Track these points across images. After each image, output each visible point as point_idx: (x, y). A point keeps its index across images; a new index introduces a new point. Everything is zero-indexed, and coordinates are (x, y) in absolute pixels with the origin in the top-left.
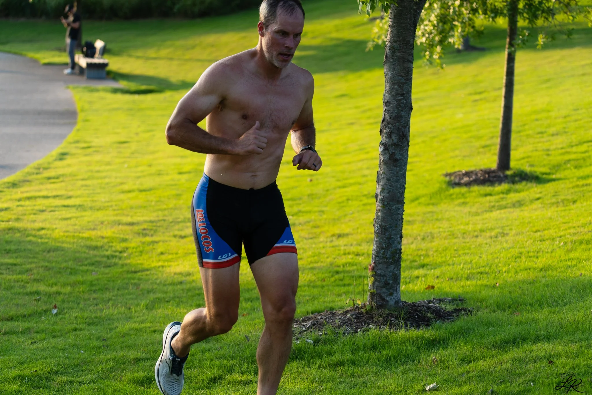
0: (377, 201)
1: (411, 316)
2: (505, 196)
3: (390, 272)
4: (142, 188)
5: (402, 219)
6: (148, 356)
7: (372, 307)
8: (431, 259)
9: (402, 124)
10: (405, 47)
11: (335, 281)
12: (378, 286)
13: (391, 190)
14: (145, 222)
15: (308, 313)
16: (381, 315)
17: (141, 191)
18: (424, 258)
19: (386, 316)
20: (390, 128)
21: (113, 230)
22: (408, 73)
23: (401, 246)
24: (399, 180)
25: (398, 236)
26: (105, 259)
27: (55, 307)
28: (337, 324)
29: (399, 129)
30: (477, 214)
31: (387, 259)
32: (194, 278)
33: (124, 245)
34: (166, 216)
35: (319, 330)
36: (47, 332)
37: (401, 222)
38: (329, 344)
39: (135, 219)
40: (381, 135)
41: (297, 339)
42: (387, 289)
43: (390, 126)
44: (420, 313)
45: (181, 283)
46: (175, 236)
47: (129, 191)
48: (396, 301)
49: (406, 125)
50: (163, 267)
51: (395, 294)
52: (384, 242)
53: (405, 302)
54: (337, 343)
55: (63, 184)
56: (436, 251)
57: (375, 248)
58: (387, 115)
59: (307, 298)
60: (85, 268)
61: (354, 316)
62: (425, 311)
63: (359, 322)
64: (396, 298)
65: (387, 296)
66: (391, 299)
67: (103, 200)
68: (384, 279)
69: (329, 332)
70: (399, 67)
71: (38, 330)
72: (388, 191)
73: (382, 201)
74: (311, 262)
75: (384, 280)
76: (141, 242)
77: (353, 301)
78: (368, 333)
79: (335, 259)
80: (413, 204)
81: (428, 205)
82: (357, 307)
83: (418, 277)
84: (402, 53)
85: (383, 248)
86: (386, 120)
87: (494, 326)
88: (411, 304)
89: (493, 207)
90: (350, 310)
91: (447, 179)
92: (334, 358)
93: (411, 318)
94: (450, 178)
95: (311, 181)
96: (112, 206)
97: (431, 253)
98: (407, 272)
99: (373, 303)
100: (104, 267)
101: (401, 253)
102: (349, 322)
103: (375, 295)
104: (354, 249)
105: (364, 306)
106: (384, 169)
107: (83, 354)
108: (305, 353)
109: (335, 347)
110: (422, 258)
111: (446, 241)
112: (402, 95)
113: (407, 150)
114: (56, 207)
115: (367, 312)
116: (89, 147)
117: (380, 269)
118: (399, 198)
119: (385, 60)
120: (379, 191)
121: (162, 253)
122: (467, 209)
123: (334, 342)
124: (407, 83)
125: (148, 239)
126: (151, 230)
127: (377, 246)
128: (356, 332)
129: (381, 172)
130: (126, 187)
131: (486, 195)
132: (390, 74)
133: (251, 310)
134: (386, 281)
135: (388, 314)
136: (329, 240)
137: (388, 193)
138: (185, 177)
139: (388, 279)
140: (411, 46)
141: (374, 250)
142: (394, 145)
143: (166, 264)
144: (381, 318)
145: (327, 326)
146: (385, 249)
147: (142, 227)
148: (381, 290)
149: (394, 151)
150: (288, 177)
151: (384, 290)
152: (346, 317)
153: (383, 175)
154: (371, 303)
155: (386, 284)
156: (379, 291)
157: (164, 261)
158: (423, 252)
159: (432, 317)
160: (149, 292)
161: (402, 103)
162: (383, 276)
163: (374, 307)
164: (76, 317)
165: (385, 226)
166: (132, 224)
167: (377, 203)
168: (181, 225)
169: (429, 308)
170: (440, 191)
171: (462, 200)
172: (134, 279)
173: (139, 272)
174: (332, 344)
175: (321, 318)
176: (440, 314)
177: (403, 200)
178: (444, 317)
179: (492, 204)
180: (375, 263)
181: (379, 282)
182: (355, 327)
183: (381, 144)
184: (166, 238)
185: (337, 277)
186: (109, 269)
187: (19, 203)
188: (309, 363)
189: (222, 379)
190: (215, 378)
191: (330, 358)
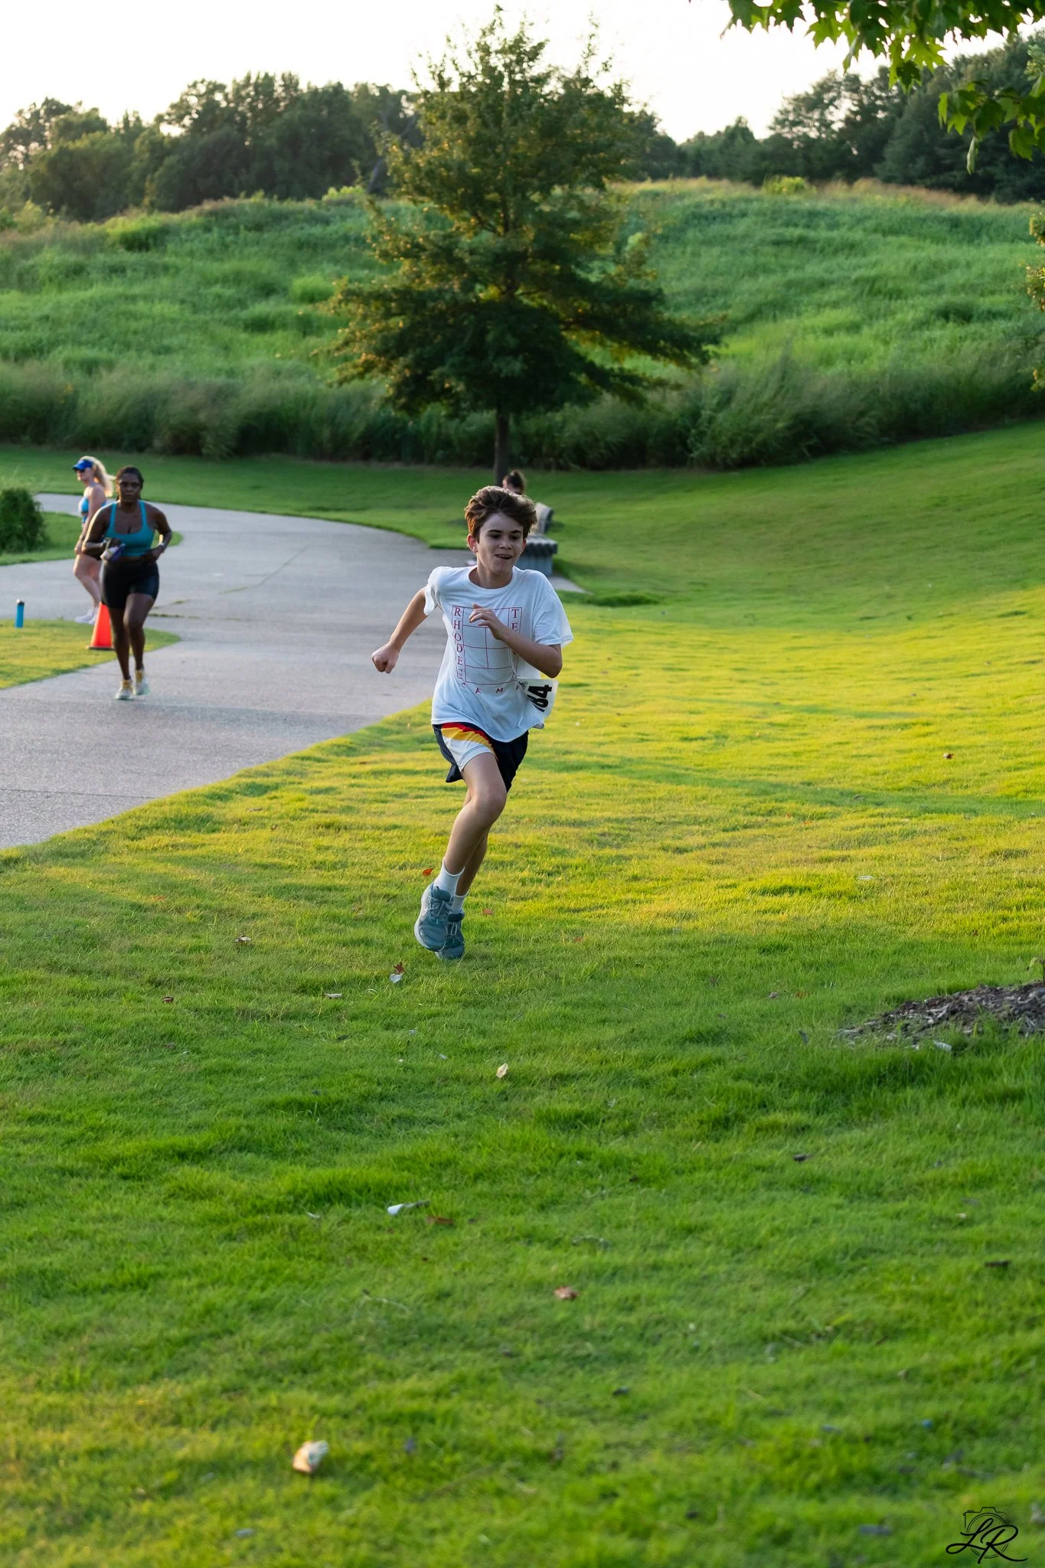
14: (609, 820)
15: (940, 991)
17: (602, 767)
21: (538, 834)
26: (516, 886)
27: (400, 968)
28: (1004, 1014)
32: (699, 924)
34: (648, 812)
35: (964, 1025)
36: (375, 1016)
38: (988, 1053)
39: (585, 816)
41: (915, 1042)
45: (670, 932)
50: (634, 902)
54: (1005, 1051)
59: (939, 964)
69: (987, 1029)
71: (356, 1012)
74: (948, 899)
76: (593, 856)
79: (998, 894)
90: (1037, 985)
92: (998, 1084)
95: (949, 757)
96: (541, 791)
100: (512, 900)
102: (1032, 1011)
107: (444, 1062)
108: (932, 1070)
109: (1001, 1060)
114: (427, 789)
121: (635, 878)
123: (997, 1049)
125: (608, 852)
126: (618, 835)
133: (815, 985)
136: (985, 861)
138: (694, 745)
143: (642, 897)
145: (981, 1017)
147: (599, 830)
150: (900, 751)
152: (1026, 998)
157: (639, 892)
164: (440, 991)
166: (575, 824)
168: (679, 828)
172: (571, 923)
173: (583, 910)
174: (993, 1055)
175: (970, 1000)
184: (646, 852)
185: (1003, 926)
186: (522, 903)
187: (353, 781)
188: (940, 1093)
189: (743, 1120)
190: (727, 1119)
191: (988, 1083)
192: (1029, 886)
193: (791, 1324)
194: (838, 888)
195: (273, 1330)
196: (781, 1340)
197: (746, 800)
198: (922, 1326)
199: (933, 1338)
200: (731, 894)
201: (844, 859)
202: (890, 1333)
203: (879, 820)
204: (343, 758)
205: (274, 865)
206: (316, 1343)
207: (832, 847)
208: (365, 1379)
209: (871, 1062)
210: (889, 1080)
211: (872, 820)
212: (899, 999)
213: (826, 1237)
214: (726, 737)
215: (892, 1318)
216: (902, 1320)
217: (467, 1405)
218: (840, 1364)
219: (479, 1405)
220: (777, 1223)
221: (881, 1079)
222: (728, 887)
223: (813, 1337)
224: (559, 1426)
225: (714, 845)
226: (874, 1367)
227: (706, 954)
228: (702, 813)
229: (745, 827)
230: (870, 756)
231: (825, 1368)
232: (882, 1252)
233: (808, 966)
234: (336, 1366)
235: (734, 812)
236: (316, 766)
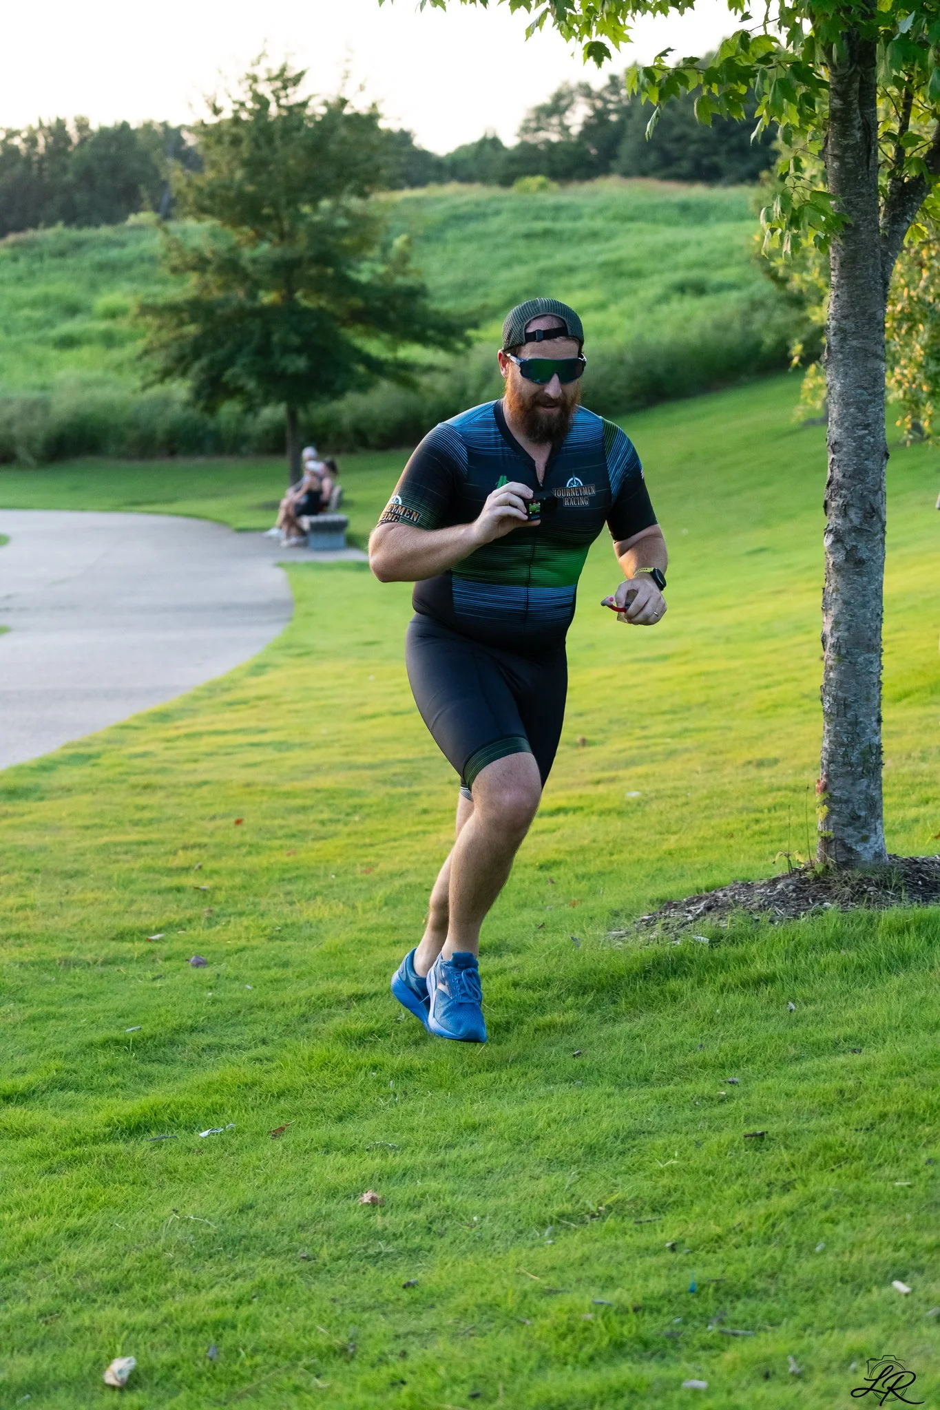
0: (824, 650)
1: (908, 881)
3: (859, 793)
4: (396, 709)
5: (880, 683)
7: (827, 867)
9: (867, 486)
10: (866, 327)
11: (753, 836)
12: (835, 824)
13: (853, 624)
14: (401, 761)
15: (698, 890)
16: (845, 882)
17: (395, 714)
18: (927, 788)
19: (857, 884)
20: (845, 497)
22: (874, 381)
23: (879, 739)
24: (868, 602)
25: (873, 719)
26: (317, 827)
28: (755, 906)
29: (861, 498)
31: (852, 766)
33: (355, 801)
35: (720, 918)
36: (187, 956)
37: (877, 689)
38: (742, 943)
39: (380, 759)
40: (825, 513)
41: (677, 937)
42: (855, 829)
43: (843, 492)
44: (927, 876)
47: (373, 716)
48: (875, 854)
49: (875, 488)
50: (424, 832)
51: (872, 840)
52: (844, 733)
53: (894, 856)
54: (758, 940)
55: (255, 711)
57: (825, 745)
58: (836, 471)
59: (698, 866)
60: (277, 843)
61: (791, 887)
63: (801, 899)
64: (876, 846)
65: (856, 843)
66: (865, 849)
67: (324, 732)
68: (847, 808)
69: (740, 919)
70: (855, 369)
71: (170, 953)
72: (846, 627)
73: (836, 647)
74: (706, 807)
76: (387, 794)
77: (788, 856)
78: (820, 917)
80: (899, 705)
82: (796, 870)
84: (861, 341)
85: (842, 745)
86: (834, 482)
88: (906, 860)
90: (783, 877)
92: (752, 970)
93: (910, 887)
96: (338, 740)
99: (828, 859)
100: (314, 840)
101: (880, 754)
102: (783, 900)
103: (830, 842)
105: (810, 866)
106: (835, 582)
107: (250, 992)
108: (691, 962)
109: (754, 948)
112: (865, 427)
113: (882, 542)
114: (235, 746)
115: (817, 878)
117: (839, 789)
118: (869, 641)
120: (827, 628)
121: (425, 811)
123: (751, 938)
124: (874, 401)
125: (400, 790)
127: (830, 742)
128: (796, 917)
129: (830, 590)
130: (368, 710)
132: (839, 386)
133: (587, 894)
134: (853, 811)
135: (860, 880)
136: (740, 771)
137: (848, 630)
139: (856, 807)
141: (826, 749)
142: (854, 532)
144: (847, 889)
145: (736, 909)
146: (846, 746)
147: (392, 771)
148: (843, 831)
149: (853, 544)
151: (850, 830)
152: (774, 890)
153: (834, 596)
154: (824, 860)
155: (852, 818)
156: (839, 834)
157: (428, 824)
160: (392, 876)
161: (866, 443)
162: (847, 802)
163: (831, 866)
165: (845, 699)
166: (370, 767)
167: (826, 654)
174: (746, 944)
175: (725, 895)
177: (878, 645)
180: (827, 776)
181: (839, 814)
182: (792, 908)
183: (828, 531)
185: (756, 828)
186: (323, 842)
187: (169, 745)
188: (701, 982)
189: (522, 1023)
190: (508, 1023)
191: (744, 969)
192: (779, 789)
193: (568, 1207)
194: (607, 805)
195: (87, 1253)
196: (558, 1222)
198: (687, 1198)
199: (697, 1209)
201: (612, 780)
202: (658, 1208)
203: (644, 742)
204: (158, 724)
205: (95, 825)
206: (127, 1263)
207: (603, 769)
208: (172, 1293)
209: (636, 960)
210: (655, 975)
211: (638, 743)
212: (661, 901)
213: (599, 1123)
215: (660, 1191)
216: (669, 1194)
217: (266, 1311)
218: (611, 1241)
219: (279, 1308)
220: (553, 1114)
221: (645, 974)
223: (587, 1217)
224: (352, 1321)
226: (642, 1240)
230: (635, 686)
231: (598, 1245)
232: (650, 1133)
233: (580, 878)
234: (145, 1283)
236: (134, 734)
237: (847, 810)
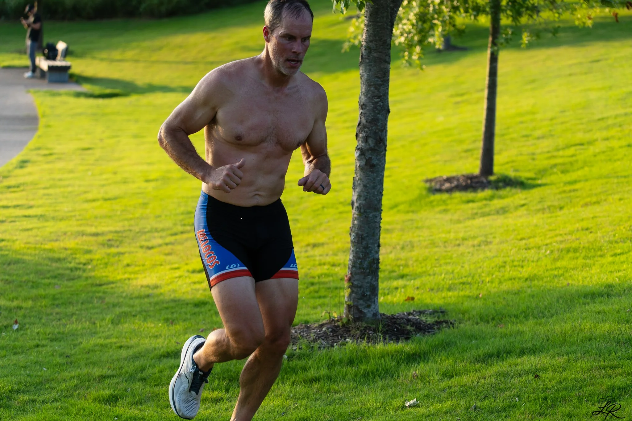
0: (353, 209)
1: (390, 329)
2: (488, 202)
3: (367, 283)
4: (107, 196)
5: (380, 227)
6: (114, 373)
7: (349, 320)
8: (411, 269)
9: (378, 127)
10: (382, 47)
11: (310, 293)
12: (354, 298)
13: (368, 197)
14: (111, 232)
16: (358, 328)
17: (106, 200)
18: (404, 268)
19: (364, 329)
20: (367, 132)
21: (76, 241)
22: (385, 74)
23: (379, 256)
24: (376, 186)
25: (376, 245)
26: (68, 272)
27: (16, 322)
28: (312, 338)
29: (375, 133)
30: (459, 221)
31: (364, 269)
32: (162, 291)
33: (88, 256)
34: (131, 226)
35: (293, 345)
36: (8, 348)
37: (379, 230)
38: (304, 359)
39: (100, 229)
40: (357, 139)
42: (364, 301)
43: (366, 130)
44: (400, 326)
45: (148, 296)
46: (142, 247)
47: (94, 200)
48: (374, 313)
49: (383, 128)
50: (129, 279)
51: (373, 306)
52: (361, 252)
53: (384, 314)
54: (312, 358)
55: (24, 193)
56: (416, 261)
57: (351, 257)
58: (363, 119)
60: (47, 281)
61: (330, 330)
62: (405, 323)
63: (335, 336)
64: (374, 310)
65: (364, 308)
66: (369, 311)
67: (66, 209)
68: (361, 290)
69: (304, 346)
70: (375, 68)
72: (364, 198)
73: (358, 208)
75: (361, 292)
76: (106, 253)
77: (329, 313)
78: (344, 347)
79: (309, 269)
80: (392, 212)
81: (408, 212)
82: (333, 320)
83: (397, 288)
84: (379, 54)
85: (359, 258)
86: (362, 124)
87: (476, 339)
88: (389, 316)
89: (476, 214)
90: (326, 324)
91: (428, 185)
92: (309, 374)
93: (390, 331)
94: (431, 184)
96: (75, 216)
97: (410, 263)
98: (385, 283)
99: (350, 316)
100: (67, 280)
101: (379, 263)
102: (325, 336)
103: (352, 307)
104: (329, 259)
105: (340, 319)
106: (360, 175)
107: (46, 372)
109: (310, 362)
110: (401, 268)
111: (427, 250)
112: (379, 97)
113: (385, 155)
115: (343, 326)
116: (51, 154)
117: (357, 280)
118: (376, 205)
119: (360, 61)
120: (355, 198)
121: (128, 265)
122: (448, 217)
123: (309, 356)
124: (384, 85)
125: (113, 250)
126: (116, 240)
127: (354, 256)
128: (332, 346)
129: (357, 178)
130: (90, 196)
131: (468, 202)
132: (366, 75)
134: (363, 292)
135: (365, 327)
136: (304, 249)
137: (365, 200)
138: (152, 184)
139: (365, 290)
140: (387, 45)
141: (351, 260)
142: (371, 150)
143: (132, 276)
144: (358, 332)
145: (301, 341)
146: (362, 259)
147: (107, 238)
148: (358, 302)
149: (370, 156)
151: (361, 302)
152: (321, 330)
153: (359, 182)
154: (347, 316)
155: (363, 296)
156: (356, 303)
157: (131, 273)
158: (403, 262)
159: (412, 330)
160: (114, 306)
161: (379, 106)
162: (360, 287)
163: (351, 320)
164: (38, 333)
165: (362, 235)
166: (96, 235)
167: (354, 211)
168: (148, 235)
169: (409, 320)
170: (420, 198)
171: (443, 207)
172: (99, 292)
173: (104, 284)
174: (307, 359)
175: (296, 332)
176: (420, 327)
177: (380, 207)
178: (424, 330)
179: (475, 211)
180: (351, 274)
181: (356, 293)
182: (331, 340)
183: (357, 149)
184: (132, 249)
185: (312, 288)
186: (72, 282)
191: (305, 373)
192: (324, 264)
197: (181, 217)
200: (177, 273)
214: (169, 179)
222: (176, 269)
225: (167, 244)
227: (167, 308)
228: (160, 226)
229: (182, 233)
235: (175, 224)
237: (360, 292)
